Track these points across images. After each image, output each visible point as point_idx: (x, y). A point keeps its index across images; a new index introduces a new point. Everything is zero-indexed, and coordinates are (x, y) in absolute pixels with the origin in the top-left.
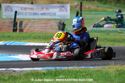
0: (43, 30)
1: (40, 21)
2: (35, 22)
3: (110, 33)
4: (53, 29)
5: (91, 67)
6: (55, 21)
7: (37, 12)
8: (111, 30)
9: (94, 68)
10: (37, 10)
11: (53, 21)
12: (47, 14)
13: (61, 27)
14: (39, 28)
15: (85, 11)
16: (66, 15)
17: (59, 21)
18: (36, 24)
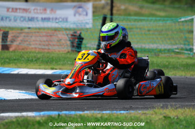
0: (43, 47)
1: (38, 32)
2: (31, 33)
3: (160, 54)
4: (61, 45)
5: (122, 112)
6: (64, 32)
7: (35, 16)
8: (163, 48)
9: (127, 113)
10: (35, 13)
11: (61, 32)
12: (53, 19)
13: (76, 43)
14: (37, 44)
15: (120, 15)
16: (84, 22)
17: (71, 32)
18: (31, 37)
